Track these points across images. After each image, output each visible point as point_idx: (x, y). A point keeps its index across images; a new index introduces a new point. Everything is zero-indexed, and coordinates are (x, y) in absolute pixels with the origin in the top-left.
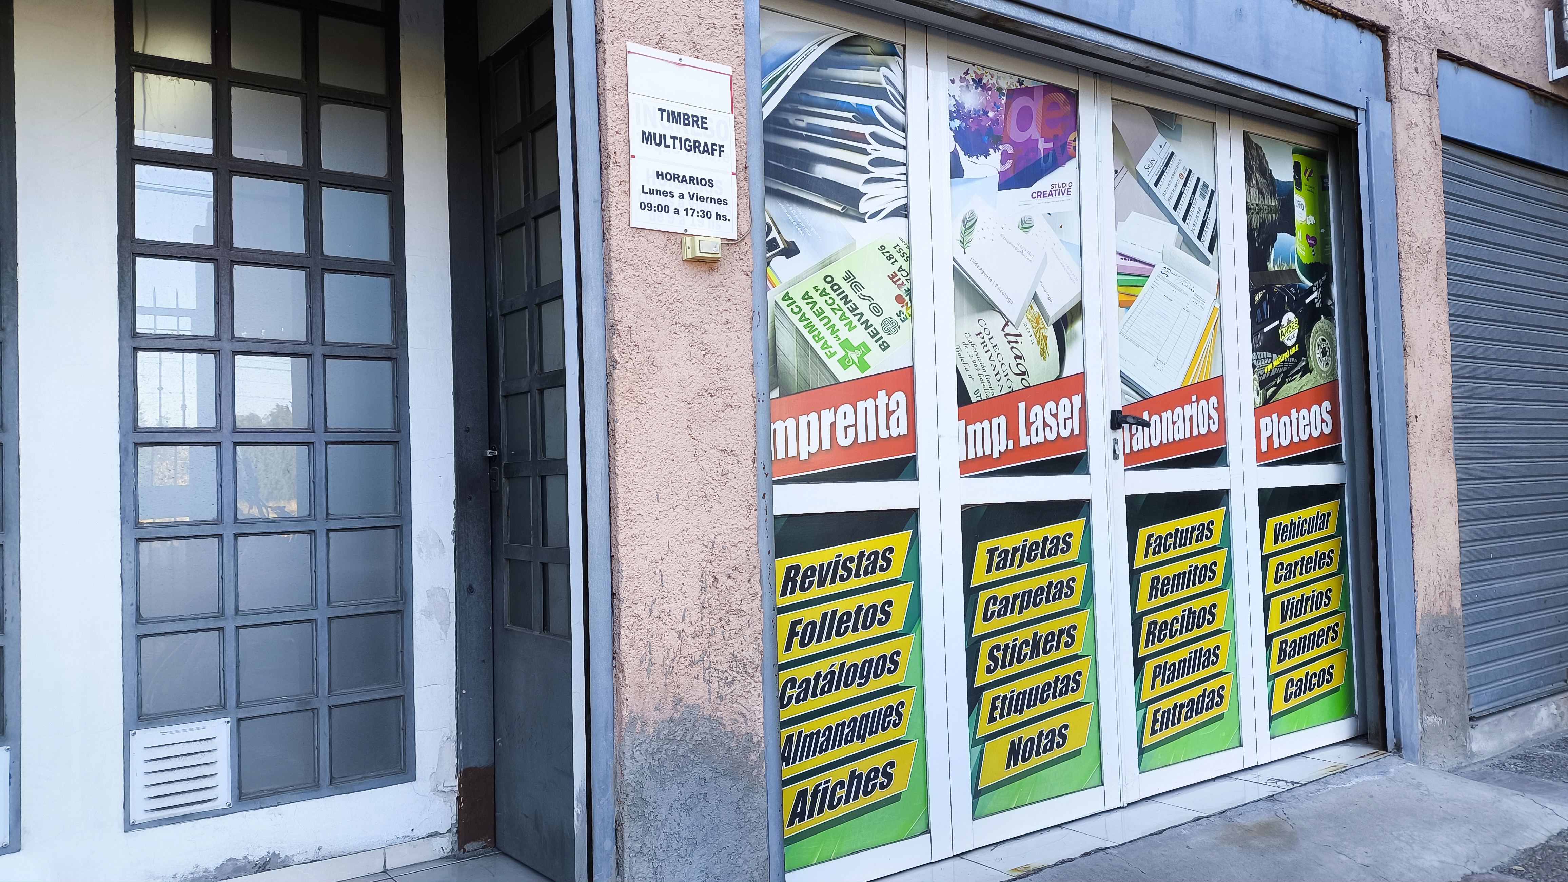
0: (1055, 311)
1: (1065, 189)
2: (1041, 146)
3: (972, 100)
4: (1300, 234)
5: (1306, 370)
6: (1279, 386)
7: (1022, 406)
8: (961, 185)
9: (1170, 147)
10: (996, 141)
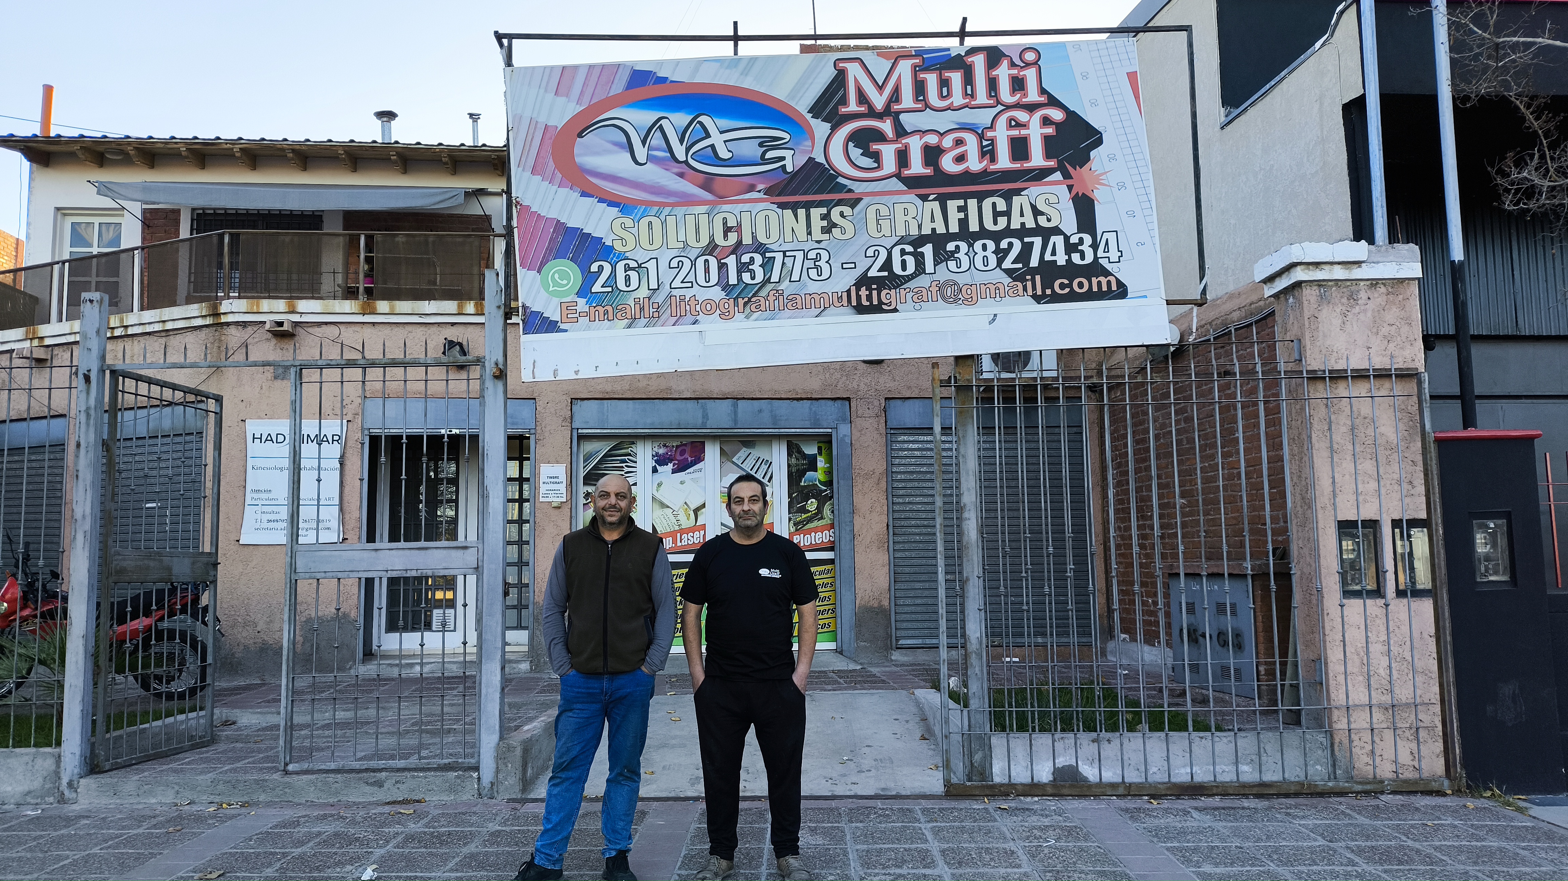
0: (693, 506)
1: (700, 470)
2: (690, 459)
3: (662, 451)
4: (819, 471)
5: (822, 518)
6: (805, 525)
7: (679, 535)
8: (656, 475)
9: (749, 451)
10: (671, 461)
